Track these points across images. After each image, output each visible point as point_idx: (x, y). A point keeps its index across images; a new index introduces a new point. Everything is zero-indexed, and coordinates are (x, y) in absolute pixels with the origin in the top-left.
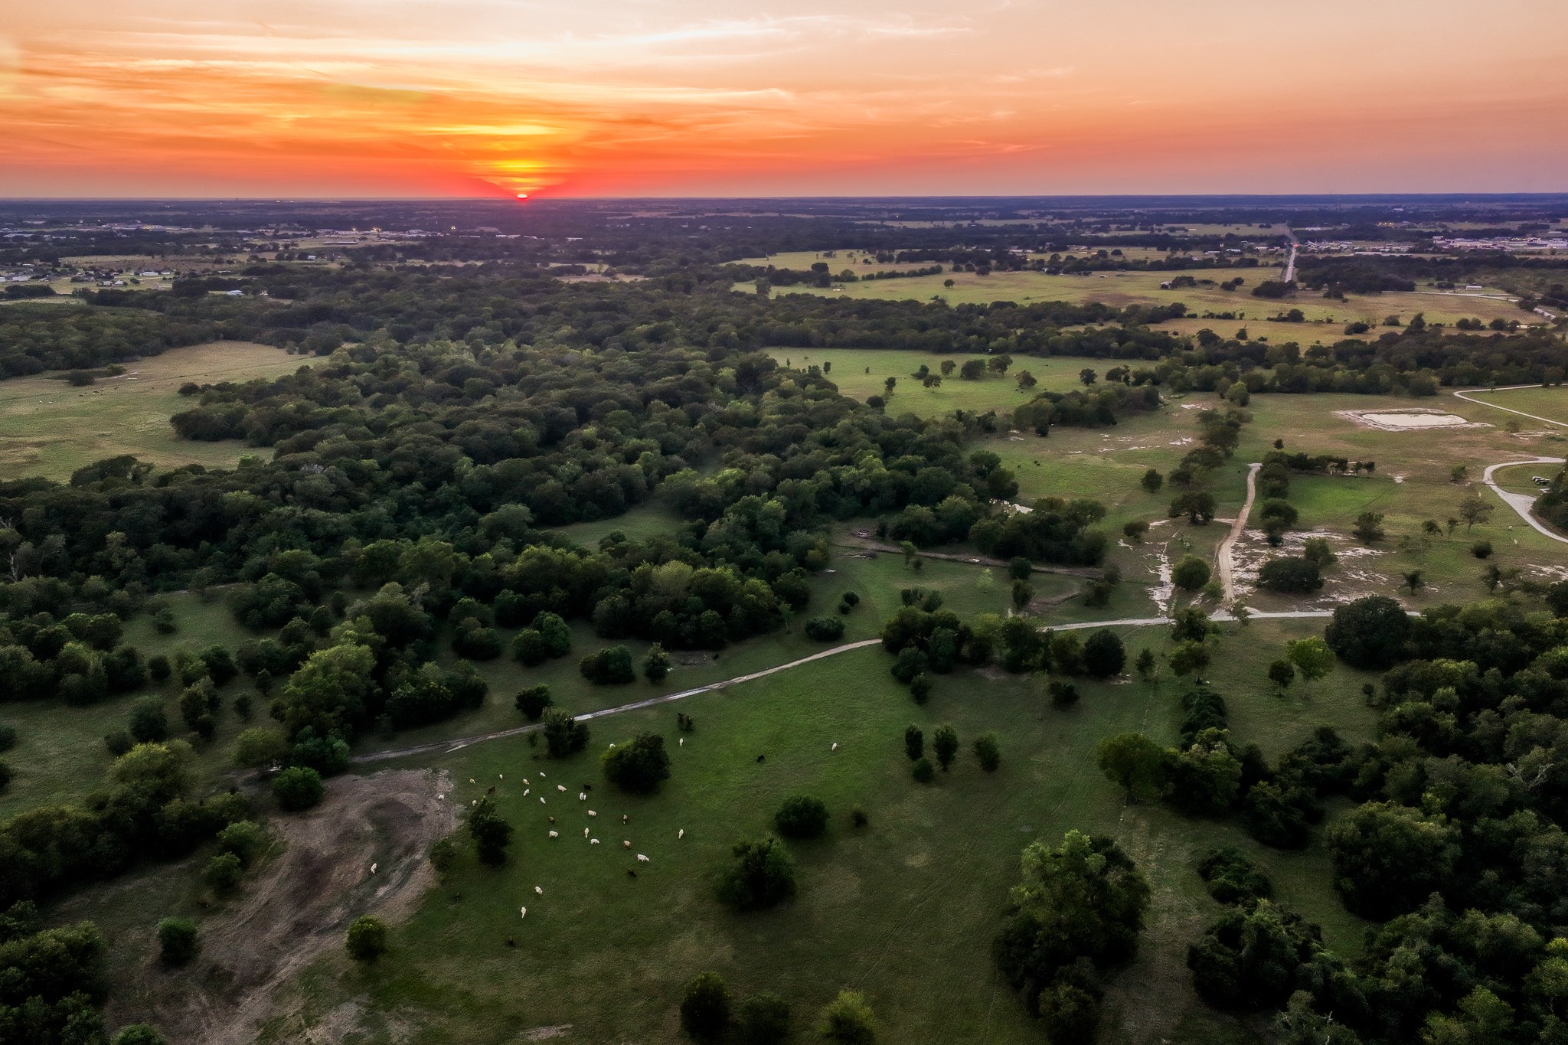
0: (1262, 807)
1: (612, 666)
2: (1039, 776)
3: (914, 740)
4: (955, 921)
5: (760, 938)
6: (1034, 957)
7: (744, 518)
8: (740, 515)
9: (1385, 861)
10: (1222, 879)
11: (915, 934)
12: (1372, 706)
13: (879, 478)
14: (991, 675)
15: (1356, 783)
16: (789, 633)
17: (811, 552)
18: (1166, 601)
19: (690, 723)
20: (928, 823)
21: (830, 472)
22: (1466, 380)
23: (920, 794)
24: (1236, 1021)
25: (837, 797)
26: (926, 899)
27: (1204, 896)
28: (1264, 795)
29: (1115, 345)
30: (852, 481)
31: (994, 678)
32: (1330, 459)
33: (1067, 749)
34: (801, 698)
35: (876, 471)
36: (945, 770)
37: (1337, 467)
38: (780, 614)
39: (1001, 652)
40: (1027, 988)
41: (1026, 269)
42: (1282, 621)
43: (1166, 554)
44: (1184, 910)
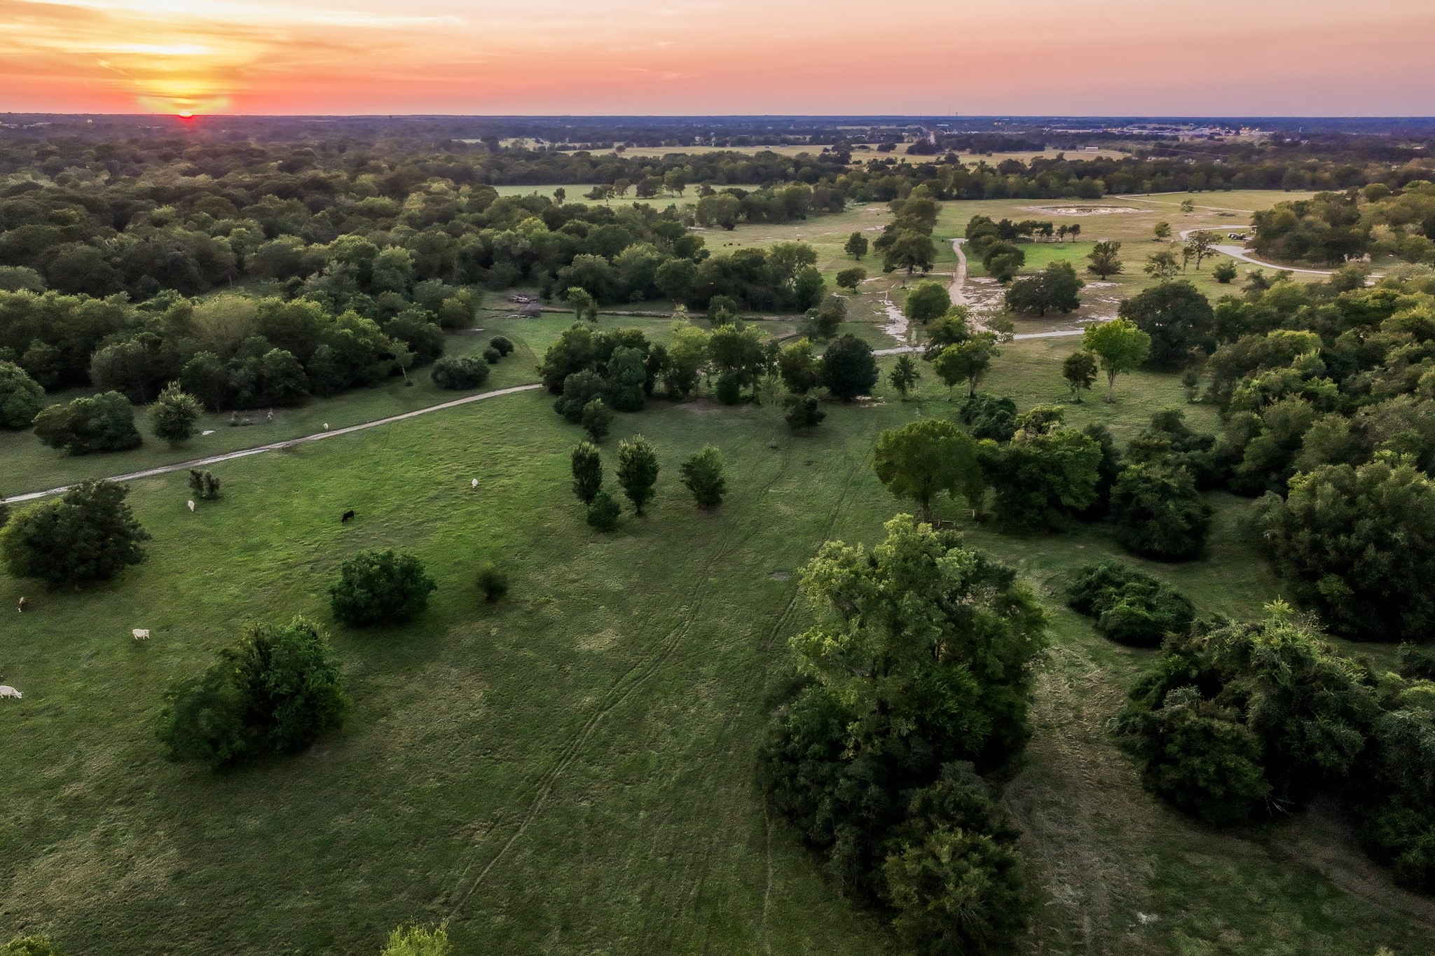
0: (1148, 496)
1: (93, 423)
2: (784, 509)
3: (586, 469)
4: (674, 734)
5: (252, 824)
6: (849, 778)
7: (353, 266)
8: (348, 263)
9: (1399, 535)
10: (1123, 606)
11: (595, 769)
12: (1196, 403)
13: (541, 239)
14: (697, 412)
15: (1242, 468)
16: (409, 384)
17: (447, 301)
18: (905, 335)
19: (213, 486)
20: (614, 585)
21: (481, 237)
22: (1124, 187)
23: (600, 547)
24: (1259, 851)
25: (459, 563)
26: (615, 701)
27: (1096, 641)
28: (1148, 480)
29: (791, 170)
30: (507, 243)
31: (701, 412)
32: (1035, 225)
33: (820, 476)
34: (416, 448)
35: (537, 231)
36: (640, 514)
37: (1042, 233)
38: (393, 357)
39: (708, 378)
40: (844, 844)
41: (694, 145)
42: (1046, 340)
43: (888, 299)
44: (1072, 664)
